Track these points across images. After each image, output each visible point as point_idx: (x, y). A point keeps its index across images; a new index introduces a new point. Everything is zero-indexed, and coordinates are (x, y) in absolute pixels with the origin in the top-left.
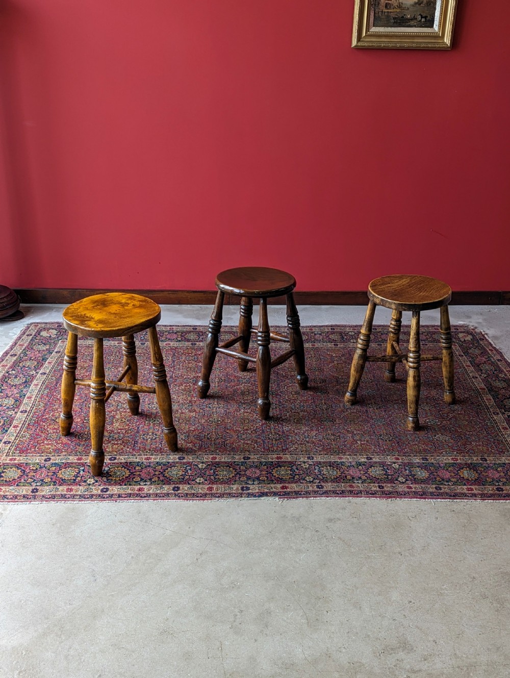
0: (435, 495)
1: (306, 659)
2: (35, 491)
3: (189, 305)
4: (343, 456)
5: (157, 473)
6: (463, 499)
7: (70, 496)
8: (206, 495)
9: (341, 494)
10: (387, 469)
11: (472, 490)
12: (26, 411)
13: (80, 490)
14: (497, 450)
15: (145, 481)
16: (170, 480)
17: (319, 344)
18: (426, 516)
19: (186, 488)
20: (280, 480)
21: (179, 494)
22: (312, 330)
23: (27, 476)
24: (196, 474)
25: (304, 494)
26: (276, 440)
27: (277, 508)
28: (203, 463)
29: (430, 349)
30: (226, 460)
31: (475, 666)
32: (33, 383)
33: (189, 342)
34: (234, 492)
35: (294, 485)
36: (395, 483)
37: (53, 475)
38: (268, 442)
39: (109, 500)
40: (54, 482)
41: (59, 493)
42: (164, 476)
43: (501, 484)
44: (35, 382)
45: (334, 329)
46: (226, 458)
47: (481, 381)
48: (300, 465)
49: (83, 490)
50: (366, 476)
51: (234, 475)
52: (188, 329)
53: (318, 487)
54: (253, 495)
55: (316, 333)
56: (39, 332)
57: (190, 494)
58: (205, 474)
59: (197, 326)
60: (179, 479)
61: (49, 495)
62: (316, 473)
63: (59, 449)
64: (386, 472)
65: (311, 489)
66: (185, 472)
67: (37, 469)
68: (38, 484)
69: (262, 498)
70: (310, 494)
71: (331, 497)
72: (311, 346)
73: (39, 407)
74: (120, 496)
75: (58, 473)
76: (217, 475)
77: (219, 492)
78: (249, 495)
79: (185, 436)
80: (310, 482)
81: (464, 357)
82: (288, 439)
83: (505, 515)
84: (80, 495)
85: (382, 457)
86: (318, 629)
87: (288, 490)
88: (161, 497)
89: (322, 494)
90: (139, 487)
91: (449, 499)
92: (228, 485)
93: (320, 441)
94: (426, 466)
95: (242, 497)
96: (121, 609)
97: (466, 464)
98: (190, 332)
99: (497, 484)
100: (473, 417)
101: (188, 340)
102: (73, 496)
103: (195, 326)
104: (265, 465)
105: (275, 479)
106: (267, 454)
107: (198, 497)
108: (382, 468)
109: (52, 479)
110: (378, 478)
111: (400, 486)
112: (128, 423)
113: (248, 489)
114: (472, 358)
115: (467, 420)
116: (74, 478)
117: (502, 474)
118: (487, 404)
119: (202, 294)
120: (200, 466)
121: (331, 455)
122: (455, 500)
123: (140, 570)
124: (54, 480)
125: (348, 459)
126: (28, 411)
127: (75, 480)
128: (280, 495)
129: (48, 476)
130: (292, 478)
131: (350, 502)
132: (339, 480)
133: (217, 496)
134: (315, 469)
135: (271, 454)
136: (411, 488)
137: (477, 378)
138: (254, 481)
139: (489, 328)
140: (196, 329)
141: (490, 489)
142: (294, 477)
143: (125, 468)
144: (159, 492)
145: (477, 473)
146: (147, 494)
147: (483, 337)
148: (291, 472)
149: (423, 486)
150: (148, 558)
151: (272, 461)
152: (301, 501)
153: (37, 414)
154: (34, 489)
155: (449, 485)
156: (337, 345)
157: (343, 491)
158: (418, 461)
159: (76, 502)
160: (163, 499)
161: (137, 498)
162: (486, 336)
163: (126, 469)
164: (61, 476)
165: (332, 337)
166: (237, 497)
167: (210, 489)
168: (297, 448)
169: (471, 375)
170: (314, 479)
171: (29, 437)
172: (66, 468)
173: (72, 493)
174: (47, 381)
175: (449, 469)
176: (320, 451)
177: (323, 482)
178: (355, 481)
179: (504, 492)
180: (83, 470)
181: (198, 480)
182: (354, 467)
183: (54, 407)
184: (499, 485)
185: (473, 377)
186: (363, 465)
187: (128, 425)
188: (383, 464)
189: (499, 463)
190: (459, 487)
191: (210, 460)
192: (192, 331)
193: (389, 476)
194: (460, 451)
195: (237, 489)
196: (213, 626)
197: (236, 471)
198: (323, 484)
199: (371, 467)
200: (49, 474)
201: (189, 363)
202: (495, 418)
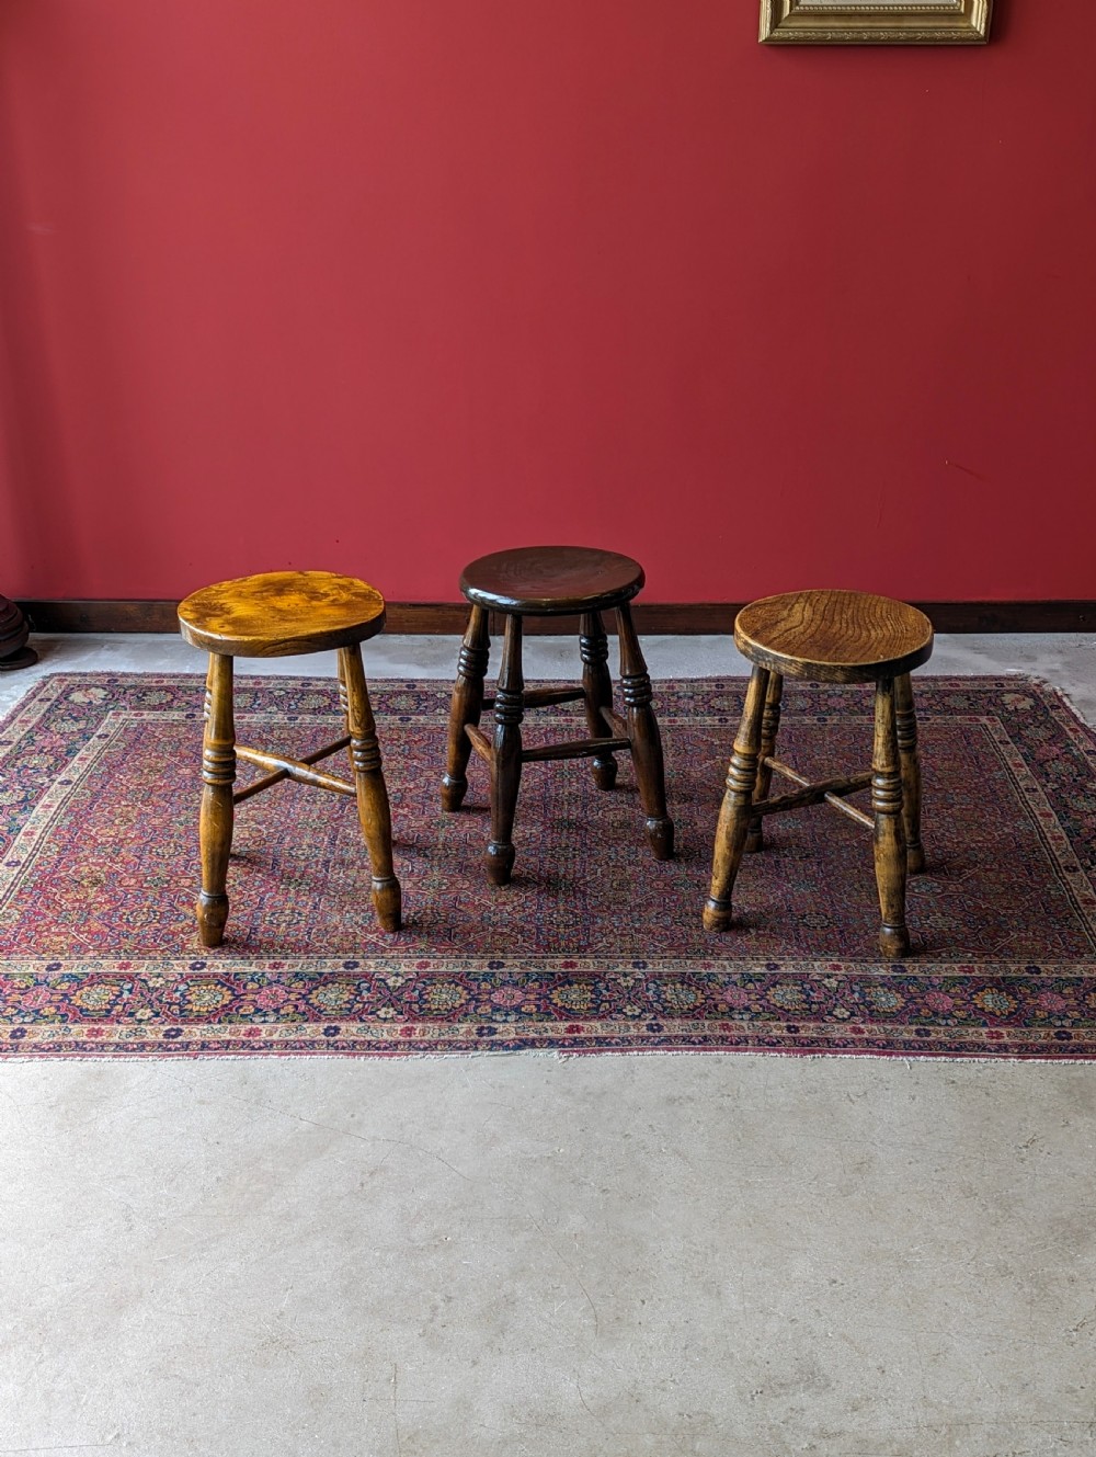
0: (914, 1048)
1: (584, 1404)
2: (18, 1034)
3: (404, 636)
4: (713, 962)
5: (292, 997)
6: (978, 1056)
7: (94, 1046)
8: (397, 1044)
9: (700, 1043)
10: (811, 989)
11: (1000, 1036)
12: (18, 863)
13: (118, 1032)
14: (1067, 950)
15: (265, 1015)
16: (320, 1012)
17: (686, 719)
18: (890, 1093)
19: (354, 1030)
20: (566, 1013)
21: (336, 1042)
22: (673, 688)
23: (5, 1001)
24: (378, 1000)
25: (617, 1044)
26: (567, 926)
27: (554, 1073)
28: (397, 975)
29: (936, 729)
30: (451, 969)
31: (967, 1425)
32: (41, 802)
33: (396, 715)
34: (460, 1038)
35: (597, 1024)
36: (824, 1021)
37: (61, 1001)
38: (550, 930)
39: (179, 1055)
40: (62, 1016)
41: (70, 1039)
42: (307, 1003)
43: (1066, 1023)
44: (45, 800)
45: (723, 686)
46: (451, 966)
47: (1045, 797)
48: (615, 980)
49: (125, 1033)
50: (761, 1006)
51: (463, 1001)
52: (397, 687)
53: (650, 1027)
54: (503, 1045)
55: (681, 694)
56: (66, 694)
57: (363, 1043)
58: (399, 1000)
59: (417, 680)
60: (341, 1009)
61: (48, 1043)
62: (648, 997)
63: (81, 945)
64: (808, 995)
65: (633, 1032)
66: (356, 996)
67: (28, 987)
68: (27, 1019)
69: (521, 1052)
70: (630, 1043)
71: (677, 1049)
72: (667, 723)
73: (49, 853)
74: (204, 1046)
75: (74, 995)
76: (426, 1001)
77: (426, 1038)
78: (493, 1046)
79: (364, 918)
80: (634, 1017)
81: (1012, 745)
82: (594, 923)
83: (1070, 1092)
84: (118, 1045)
85: (802, 963)
86: (618, 1339)
87: (582, 1034)
88: (296, 1049)
89: (659, 1043)
90: (249, 1027)
91: (945, 1055)
92: (450, 1024)
93: (666, 928)
94: (900, 983)
95: (476, 1049)
96: (181, 1291)
97: (991, 979)
98: (400, 693)
99: (1058, 1023)
100: (1018, 877)
101: (394, 712)
102: (103, 1046)
103: (412, 680)
104: (536, 980)
105: (556, 1011)
106: (543, 957)
107: (378, 1049)
108: (800, 988)
109: (58, 1008)
110: (789, 1010)
111: (836, 1026)
112: (240, 889)
113: (493, 1031)
114: (1030, 748)
115: (1003, 884)
116: (109, 1007)
117: (1072, 1002)
118: (1054, 848)
119: (431, 612)
120: (390, 982)
121: (688, 958)
122: (958, 1059)
123: (232, 1207)
124: (62, 1012)
125: (725, 967)
126: (23, 862)
127: (109, 1011)
128: (563, 1046)
129: (50, 1002)
130: (594, 1008)
131: (720, 1061)
132: (699, 1013)
133: (422, 1046)
134: (648, 990)
135: (553, 957)
136: (861, 1031)
137: (1035, 790)
138: (507, 1015)
139: (1074, 681)
140: (414, 686)
141: (1040, 1035)
142: (599, 1005)
143: (223, 985)
144: (292, 1037)
145: (1015, 999)
146: (265, 1042)
147: (1058, 702)
148: (594, 996)
149: (889, 1027)
150: (254, 1181)
151: (552, 970)
152: (610, 1059)
153: (42, 868)
154: (18, 1030)
155: (947, 1025)
156: (727, 720)
157: (705, 1038)
158: (883, 972)
159: (106, 1059)
160: (301, 1054)
161: (242, 1051)
162: (1065, 699)
163: (225, 989)
164: (79, 1003)
165: (716, 703)
166: (467, 1049)
167: (408, 1031)
168: (612, 944)
169: (1021, 784)
170: (644, 1010)
171: (18, 917)
172: (92, 985)
173: (99, 1039)
174: (72, 798)
175: (953, 991)
176: (663, 951)
177: (664, 1017)
178: (736, 1016)
179: (1073, 1041)
180: (130, 991)
181: (382, 1013)
182: (736, 985)
183: (81, 855)
184: (1062, 1026)
185: (1027, 790)
186: (758, 980)
187: (240, 893)
188: (801, 979)
189: (1068, 979)
190: (971, 1030)
191: (415, 969)
192: (405, 692)
193: (813, 1006)
194: (982, 952)
195: (469, 1032)
196: (382, 1330)
197: (469, 994)
198: (662, 1022)
199: (774, 986)
200: (55, 998)
201: (391, 760)
202: (1069, 878)
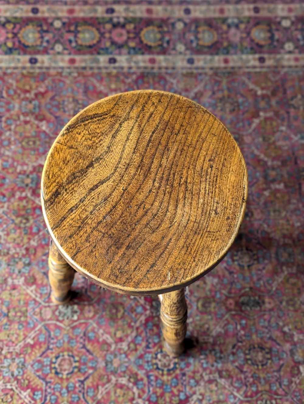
33: (25, 53)
98: (26, 21)
101: (23, 48)
156: (264, 60)
201: (26, 122)
